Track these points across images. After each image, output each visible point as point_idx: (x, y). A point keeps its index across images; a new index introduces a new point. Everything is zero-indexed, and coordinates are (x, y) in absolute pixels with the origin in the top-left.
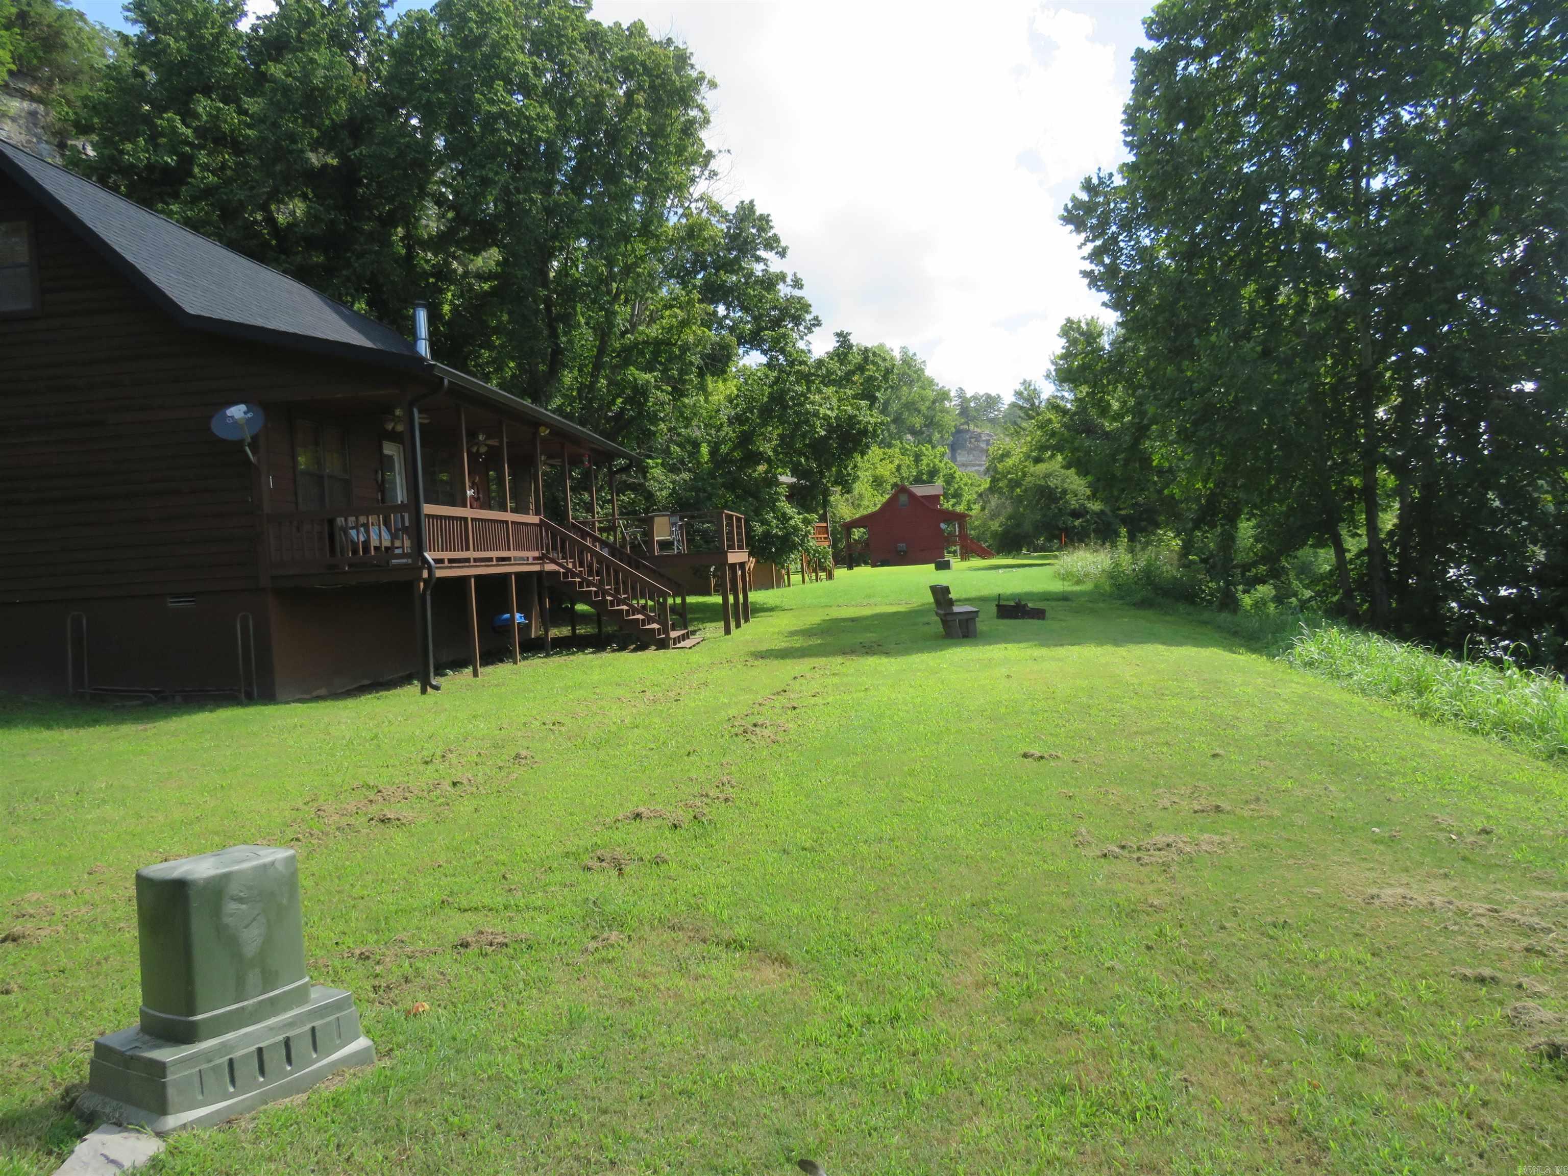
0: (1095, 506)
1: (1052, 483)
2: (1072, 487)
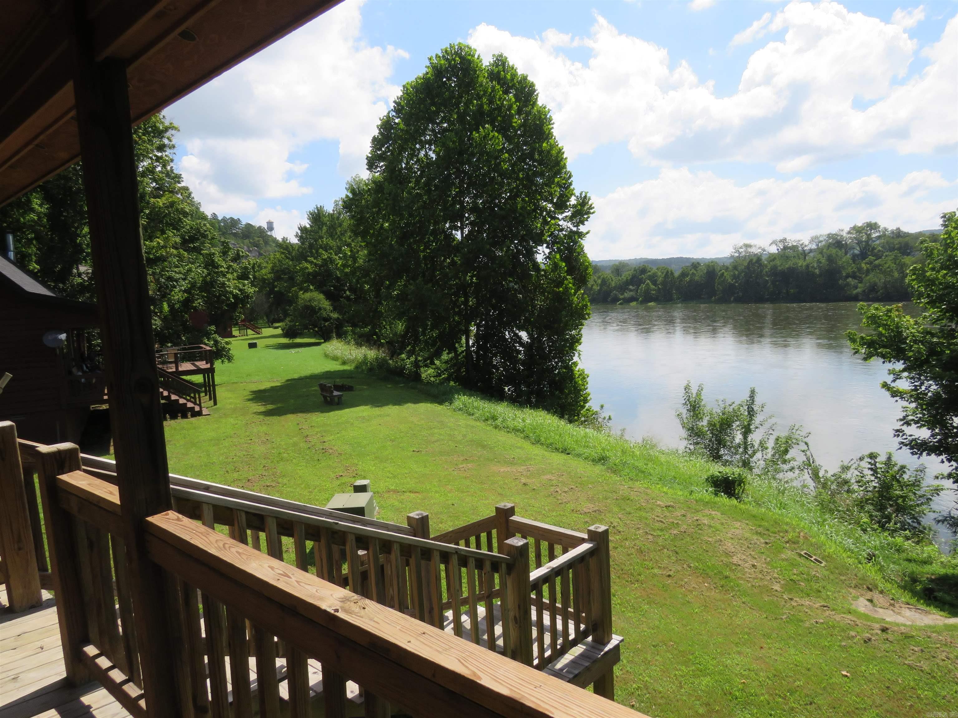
0: (335, 315)
1: (314, 304)
2: (323, 306)
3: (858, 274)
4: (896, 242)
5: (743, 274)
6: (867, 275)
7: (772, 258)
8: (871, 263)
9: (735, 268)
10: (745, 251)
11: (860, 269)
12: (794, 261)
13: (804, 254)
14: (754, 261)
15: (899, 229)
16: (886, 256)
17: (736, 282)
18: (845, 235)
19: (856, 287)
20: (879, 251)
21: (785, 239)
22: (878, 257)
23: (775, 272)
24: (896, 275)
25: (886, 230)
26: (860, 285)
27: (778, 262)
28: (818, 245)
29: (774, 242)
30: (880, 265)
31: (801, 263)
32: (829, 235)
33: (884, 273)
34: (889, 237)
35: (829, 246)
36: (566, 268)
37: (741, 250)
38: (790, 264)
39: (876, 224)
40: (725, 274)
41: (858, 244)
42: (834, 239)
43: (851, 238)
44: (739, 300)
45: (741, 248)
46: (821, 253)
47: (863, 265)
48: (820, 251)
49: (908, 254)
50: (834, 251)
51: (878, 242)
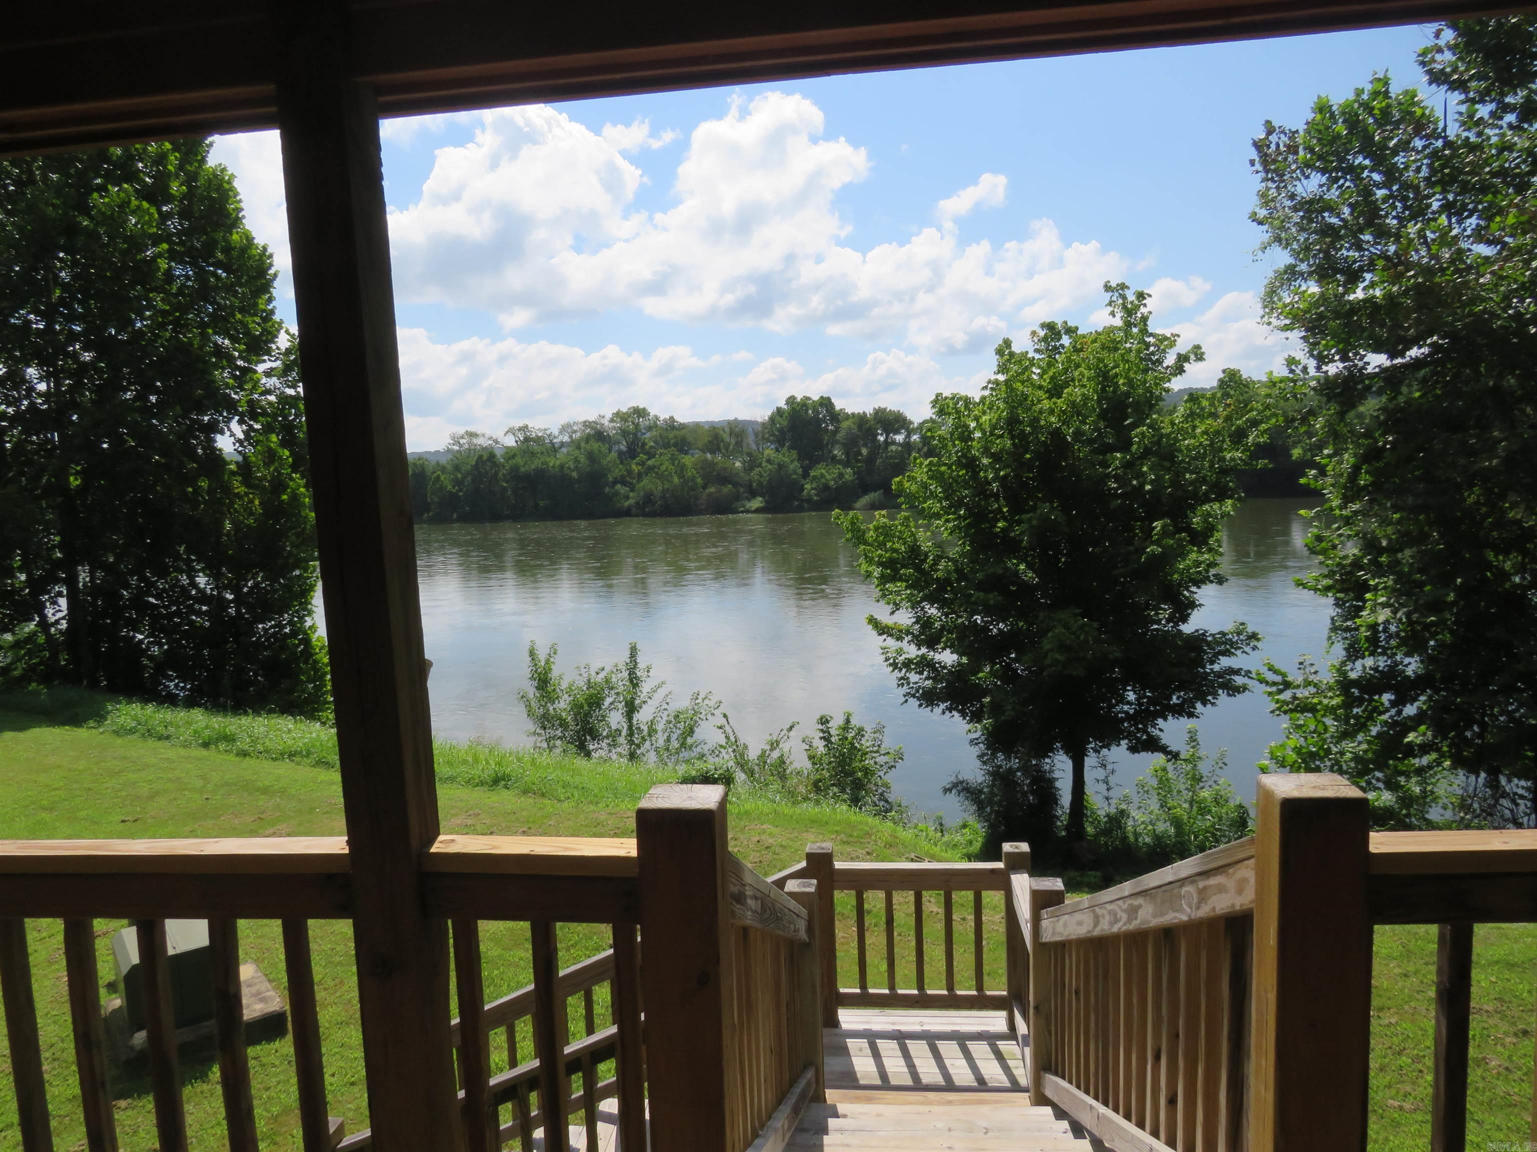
3: (628, 479)
4: (671, 436)
5: (469, 479)
6: (639, 482)
7: (511, 454)
8: (643, 464)
9: (457, 468)
10: (469, 443)
11: (630, 472)
12: (542, 459)
13: (554, 449)
14: (485, 458)
15: (672, 418)
16: (661, 454)
17: (460, 490)
18: (607, 423)
19: (627, 498)
20: (652, 447)
21: (527, 427)
22: (651, 456)
23: (515, 475)
24: (676, 480)
25: (657, 418)
26: (631, 494)
27: (519, 461)
28: (571, 437)
29: (511, 431)
30: (654, 467)
31: (552, 462)
32: (585, 422)
33: (660, 477)
34: (662, 428)
35: (588, 439)
36: (290, 460)
37: (462, 441)
38: (536, 464)
39: (644, 409)
40: (442, 478)
41: (624, 436)
42: (592, 428)
43: (614, 428)
44: (467, 518)
45: (462, 437)
46: (578, 447)
47: (634, 467)
48: (576, 445)
49: (686, 453)
50: (595, 446)
51: (648, 435)
